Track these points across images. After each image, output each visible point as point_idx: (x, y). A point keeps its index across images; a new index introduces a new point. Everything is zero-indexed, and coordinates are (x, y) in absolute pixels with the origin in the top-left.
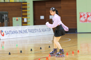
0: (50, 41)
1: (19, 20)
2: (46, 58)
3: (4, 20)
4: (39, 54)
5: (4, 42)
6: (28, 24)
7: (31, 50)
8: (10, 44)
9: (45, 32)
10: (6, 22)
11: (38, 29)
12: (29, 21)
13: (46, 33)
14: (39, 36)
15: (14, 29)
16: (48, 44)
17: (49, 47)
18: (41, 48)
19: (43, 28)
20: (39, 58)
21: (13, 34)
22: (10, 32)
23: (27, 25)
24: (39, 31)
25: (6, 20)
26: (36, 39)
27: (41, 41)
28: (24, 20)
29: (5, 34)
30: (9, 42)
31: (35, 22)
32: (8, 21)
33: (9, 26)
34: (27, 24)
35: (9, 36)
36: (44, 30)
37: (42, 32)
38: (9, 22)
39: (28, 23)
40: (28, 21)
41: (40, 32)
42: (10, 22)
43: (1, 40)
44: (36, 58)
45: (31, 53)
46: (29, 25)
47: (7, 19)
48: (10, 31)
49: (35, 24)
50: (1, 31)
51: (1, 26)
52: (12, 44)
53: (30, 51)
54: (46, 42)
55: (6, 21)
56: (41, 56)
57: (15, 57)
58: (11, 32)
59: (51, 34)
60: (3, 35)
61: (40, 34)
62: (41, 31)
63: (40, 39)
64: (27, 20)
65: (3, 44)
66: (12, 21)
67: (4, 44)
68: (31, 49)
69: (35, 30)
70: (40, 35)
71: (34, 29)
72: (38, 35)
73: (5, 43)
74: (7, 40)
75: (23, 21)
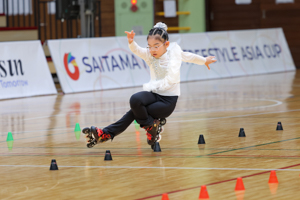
0: (280, 103)
1: (141, 9)
2: (267, 177)
3: (77, 8)
4: (235, 156)
5: (77, 106)
6: (180, 28)
7: (201, 140)
8: (103, 113)
9: (254, 61)
10: (87, 16)
11: (225, 49)
12: (187, 15)
13: (260, 66)
14: (232, 77)
15: (123, 50)
16: (274, 116)
17: (280, 128)
18: (242, 134)
19: (249, 45)
20: (238, 176)
21: (116, 69)
22: (104, 61)
23: (177, 32)
24: (232, 57)
25: (87, 7)
26: (215, 94)
27: (241, 99)
28: (162, 10)
29: (82, 68)
30: (102, 104)
31: (212, 18)
32: (97, 12)
33: (100, 35)
34: (177, 25)
35: (100, 78)
36: (252, 54)
37: (244, 62)
38: (99, 15)
39: (181, 22)
40: (180, 12)
41: (235, 63)
42: (103, 16)
43: (66, 97)
44: (222, 175)
45: (198, 153)
46: (187, 31)
47: (91, 5)
48: (105, 57)
49: (211, 26)
50: (66, 56)
51: (65, 34)
52: (112, 115)
53: (197, 146)
54: (263, 108)
55: (89, 12)
56: (247, 166)
57: (130, 171)
58: (109, 60)
59: (282, 69)
60: (75, 76)
61: (235, 69)
62: (239, 56)
63: (235, 93)
64: (177, 9)
65: (73, 115)
66: (112, 11)
67: (78, 112)
68: (201, 137)
69: (213, 52)
70: (234, 74)
71: (207, 48)
72: (228, 75)
73: (83, 111)
74: (91, 94)
75: (161, 14)
